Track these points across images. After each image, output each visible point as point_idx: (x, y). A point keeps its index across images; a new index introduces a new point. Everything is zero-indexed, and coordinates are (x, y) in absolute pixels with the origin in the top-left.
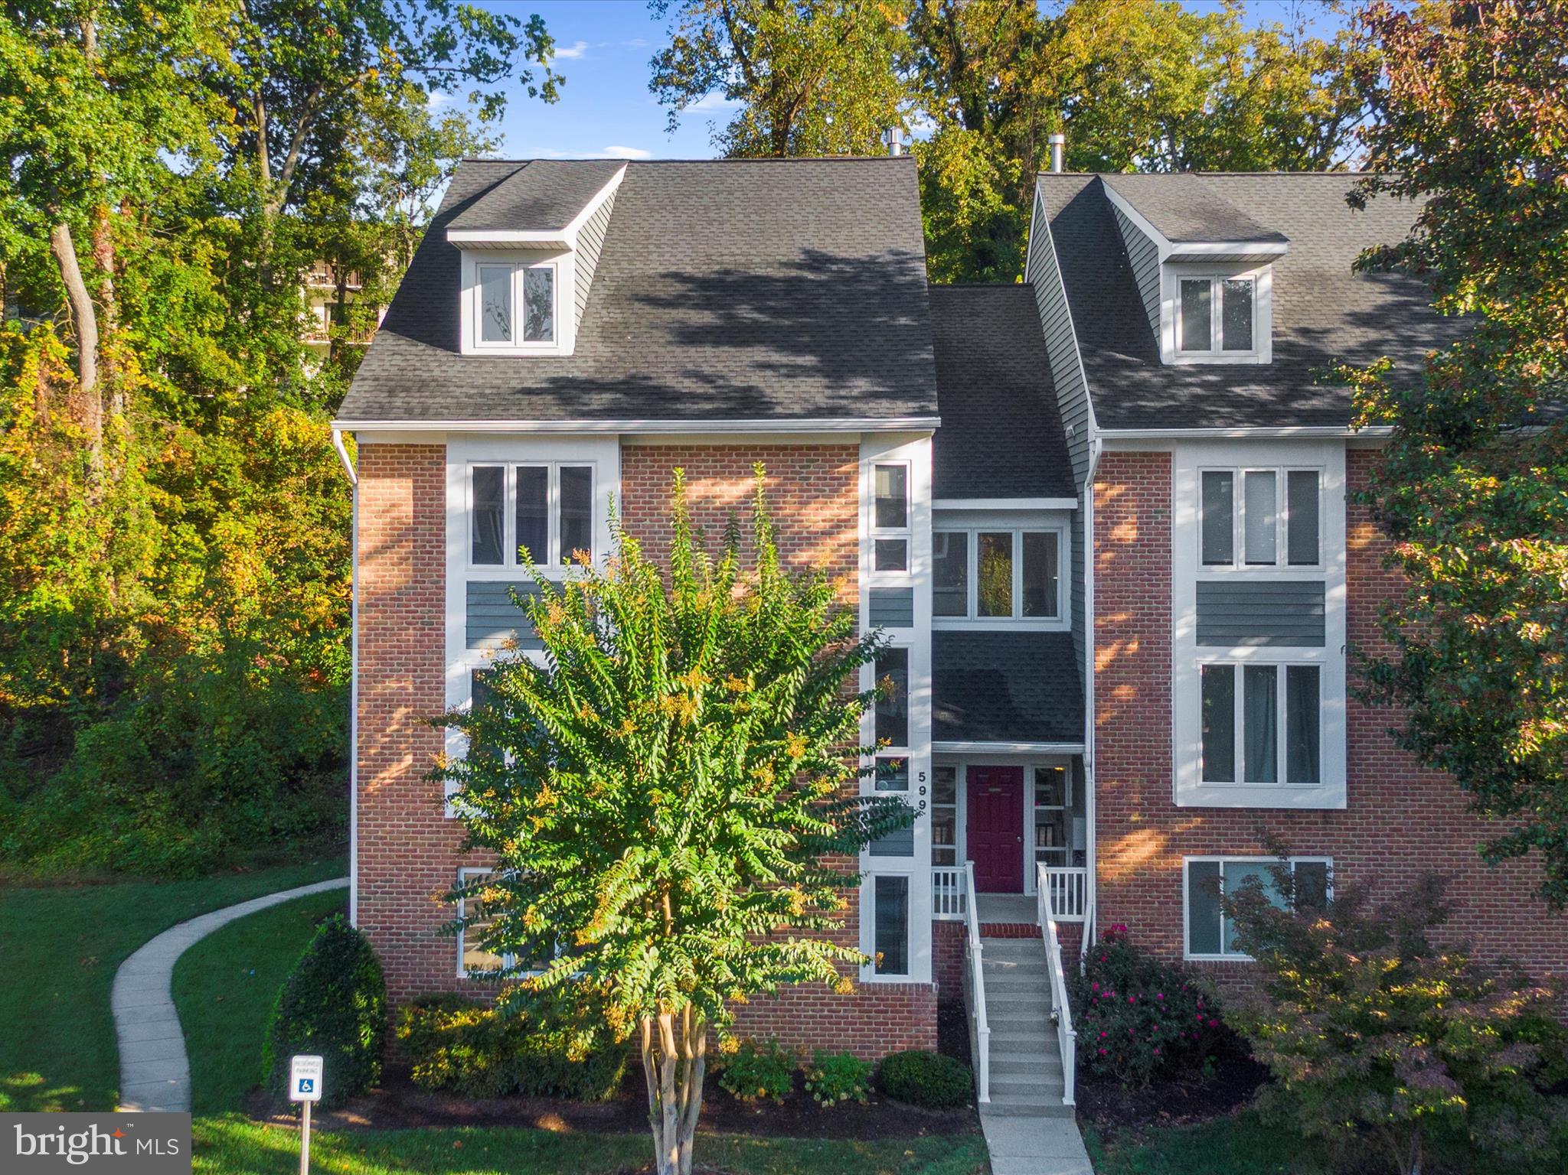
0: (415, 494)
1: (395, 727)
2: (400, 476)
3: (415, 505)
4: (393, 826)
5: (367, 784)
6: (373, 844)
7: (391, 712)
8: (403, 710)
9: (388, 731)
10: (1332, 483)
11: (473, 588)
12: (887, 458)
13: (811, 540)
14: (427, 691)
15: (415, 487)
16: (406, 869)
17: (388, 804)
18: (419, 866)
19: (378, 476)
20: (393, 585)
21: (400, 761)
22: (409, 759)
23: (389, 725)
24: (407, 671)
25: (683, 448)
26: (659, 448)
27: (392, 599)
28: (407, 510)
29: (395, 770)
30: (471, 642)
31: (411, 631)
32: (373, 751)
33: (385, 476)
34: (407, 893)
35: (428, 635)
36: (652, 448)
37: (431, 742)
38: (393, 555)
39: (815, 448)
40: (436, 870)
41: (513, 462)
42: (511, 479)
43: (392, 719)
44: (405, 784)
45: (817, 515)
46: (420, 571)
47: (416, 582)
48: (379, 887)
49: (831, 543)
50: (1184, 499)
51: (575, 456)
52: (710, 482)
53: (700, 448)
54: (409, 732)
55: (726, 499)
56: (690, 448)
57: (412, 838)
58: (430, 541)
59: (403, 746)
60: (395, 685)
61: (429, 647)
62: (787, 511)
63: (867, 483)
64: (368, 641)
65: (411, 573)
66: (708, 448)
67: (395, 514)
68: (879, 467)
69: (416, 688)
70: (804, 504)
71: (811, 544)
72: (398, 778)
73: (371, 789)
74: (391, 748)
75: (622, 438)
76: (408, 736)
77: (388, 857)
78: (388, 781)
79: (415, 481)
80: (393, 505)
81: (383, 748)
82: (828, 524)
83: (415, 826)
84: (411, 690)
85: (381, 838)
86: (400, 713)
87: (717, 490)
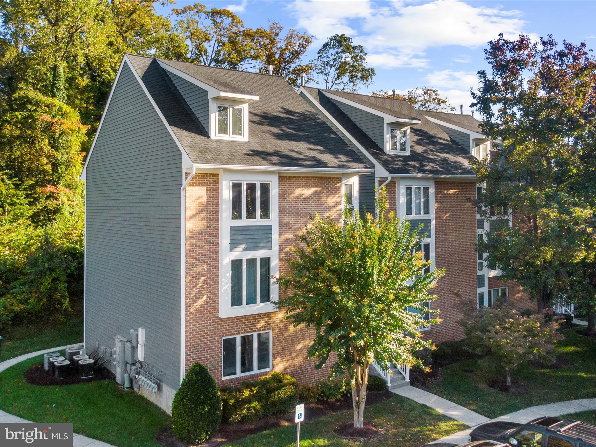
0: (207, 192)
1: (200, 285)
2: (202, 185)
3: (207, 197)
4: (199, 324)
5: (190, 309)
6: (192, 333)
7: (199, 279)
8: (203, 278)
9: (198, 286)
10: (432, 191)
11: (232, 229)
12: (348, 181)
13: (329, 209)
14: (212, 270)
15: (207, 190)
16: (204, 341)
17: (198, 316)
18: (209, 339)
19: (193, 185)
20: (199, 229)
21: (202, 298)
22: (205, 297)
23: (198, 284)
24: (204, 262)
25: (294, 177)
26: (286, 177)
27: (199, 234)
28: (205, 199)
29: (201, 302)
30: (231, 249)
31: (206, 247)
32: (192, 295)
33: (196, 186)
34: (204, 350)
35: (212, 248)
36: (284, 177)
37: (213, 290)
38: (200, 217)
39: (330, 178)
40: (215, 339)
41: (246, 181)
42: (244, 188)
43: (199, 282)
44: (204, 307)
45: (331, 200)
46: (209, 223)
47: (208, 227)
48: (194, 350)
49: (335, 210)
50: (402, 195)
51: (265, 179)
52: (301, 189)
53: (299, 177)
54: (205, 286)
55: (306, 195)
56: (295, 177)
57: (206, 328)
58: (212, 211)
59: (203, 292)
60: (200, 268)
61: (213, 252)
62: (323, 199)
63: (343, 190)
64: (190, 251)
65: (206, 224)
66: (300, 177)
67: (200, 201)
68: (345, 184)
69: (208, 269)
70: (328, 197)
71: (329, 210)
72: (202, 305)
73: (191, 310)
74: (199, 293)
75: (279, 173)
76: (204, 288)
77: (197, 337)
78: (198, 307)
79: (207, 188)
80: (199, 197)
81: (196, 294)
82: (334, 204)
83: (207, 323)
84: (206, 270)
85: (195, 330)
86: (202, 279)
87: (303, 192)
